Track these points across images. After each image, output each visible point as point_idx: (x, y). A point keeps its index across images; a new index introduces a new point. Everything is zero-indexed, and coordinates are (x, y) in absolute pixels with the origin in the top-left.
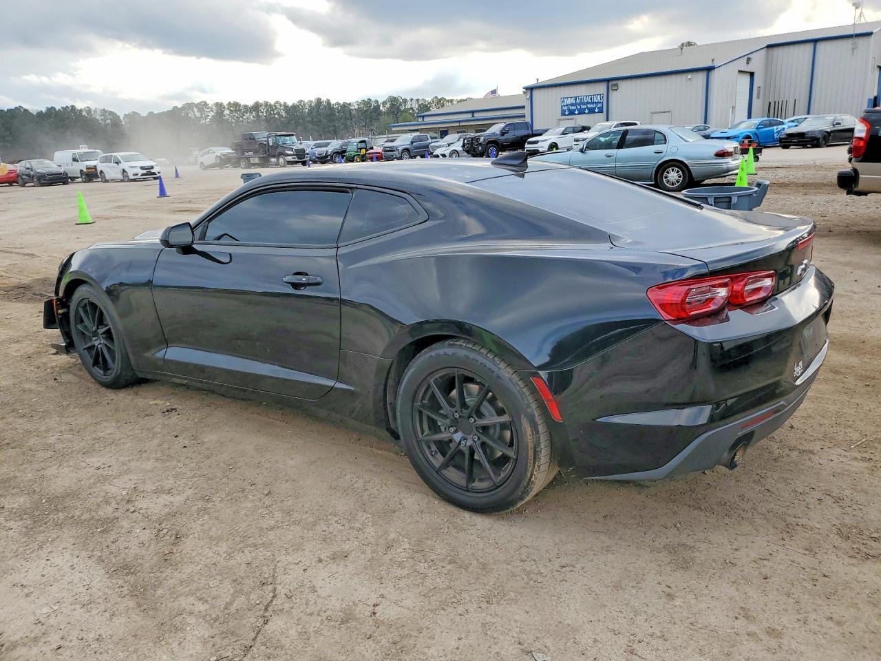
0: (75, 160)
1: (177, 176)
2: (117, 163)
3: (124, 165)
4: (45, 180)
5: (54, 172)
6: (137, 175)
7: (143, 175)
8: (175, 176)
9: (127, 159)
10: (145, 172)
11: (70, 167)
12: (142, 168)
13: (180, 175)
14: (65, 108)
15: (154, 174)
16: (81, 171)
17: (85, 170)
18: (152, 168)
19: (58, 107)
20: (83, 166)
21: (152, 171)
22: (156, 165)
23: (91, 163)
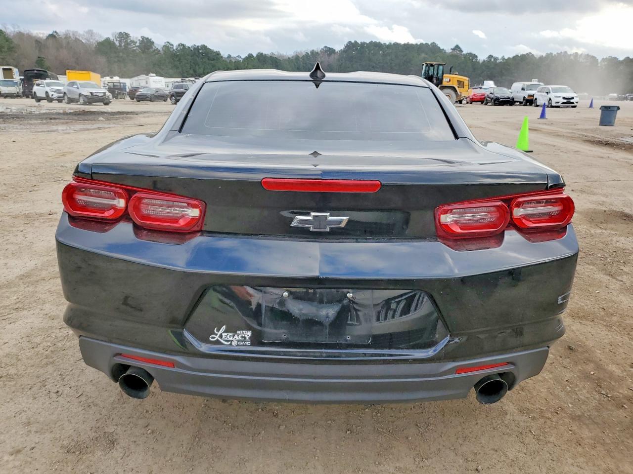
0: (523, 89)
1: (591, 106)
2: (547, 93)
3: (551, 95)
4: (498, 101)
5: (505, 97)
6: (558, 103)
7: (563, 103)
8: (589, 106)
9: (555, 91)
10: (565, 101)
11: (518, 94)
12: (564, 98)
13: (593, 106)
14: (560, 54)
15: (573, 103)
16: (524, 97)
17: (526, 97)
18: (573, 98)
19: (554, 53)
20: (526, 94)
21: (572, 101)
22: (576, 97)
23: (531, 92)
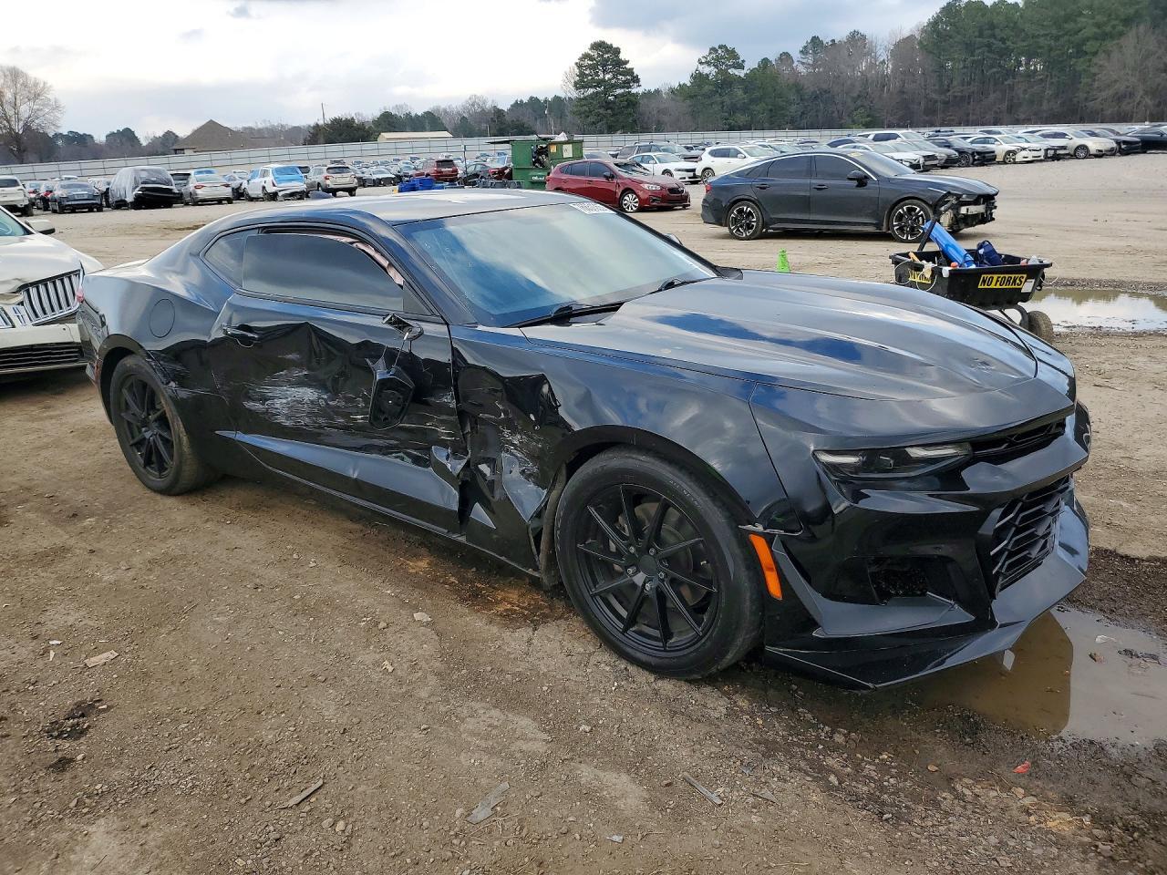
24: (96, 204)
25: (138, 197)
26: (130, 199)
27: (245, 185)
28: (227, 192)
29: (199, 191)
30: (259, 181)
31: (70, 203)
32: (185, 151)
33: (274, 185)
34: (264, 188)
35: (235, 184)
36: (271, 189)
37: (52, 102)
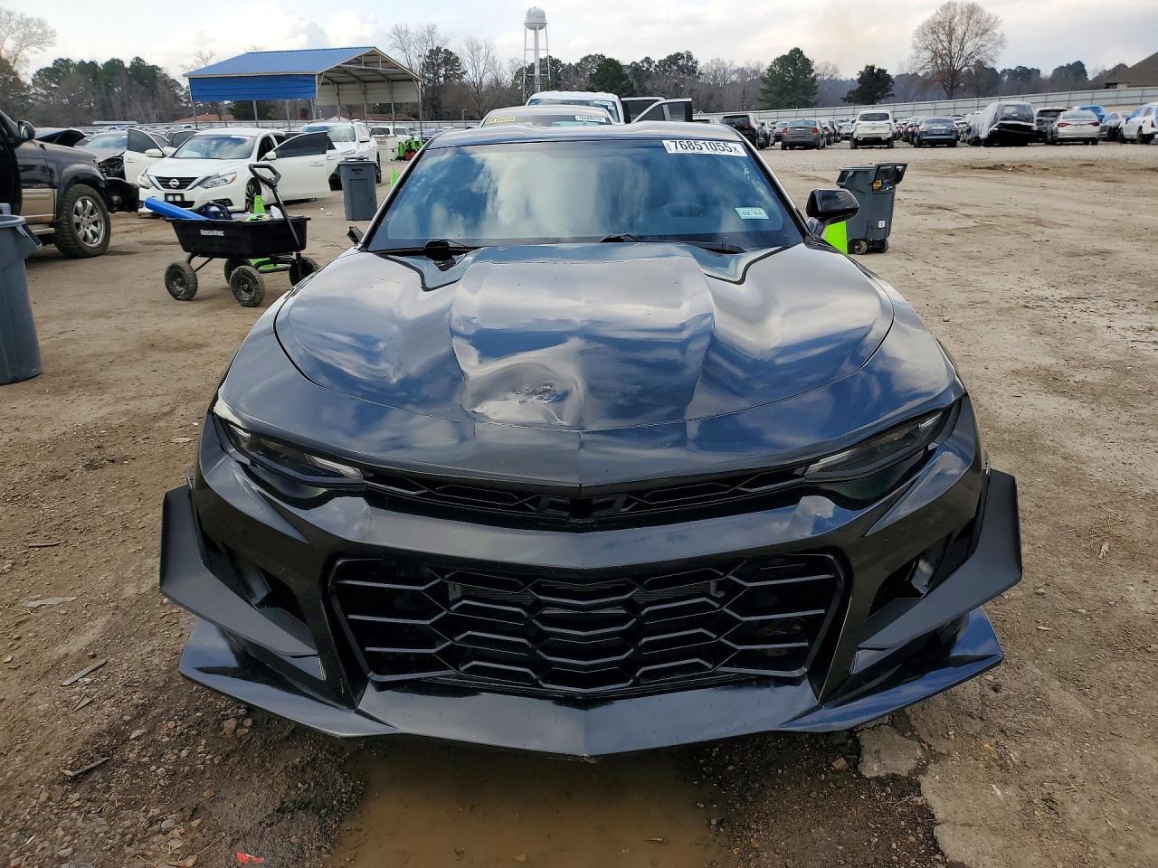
24: (951, 139)
25: (992, 134)
26: (983, 135)
27: (1123, 125)
28: (1093, 131)
29: (1061, 130)
30: (1137, 120)
31: (927, 137)
32: (1118, 86)
33: (1153, 126)
34: (1141, 128)
35: (1111, 123)
36: (1147, 130)
37: (997, 38)
